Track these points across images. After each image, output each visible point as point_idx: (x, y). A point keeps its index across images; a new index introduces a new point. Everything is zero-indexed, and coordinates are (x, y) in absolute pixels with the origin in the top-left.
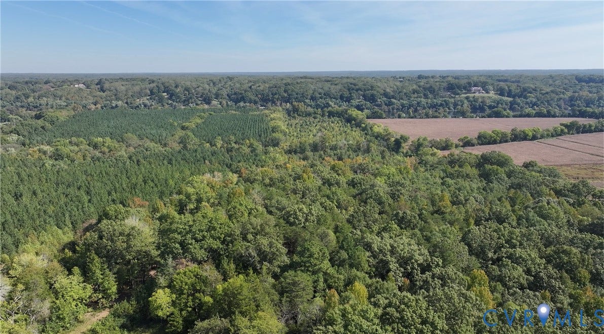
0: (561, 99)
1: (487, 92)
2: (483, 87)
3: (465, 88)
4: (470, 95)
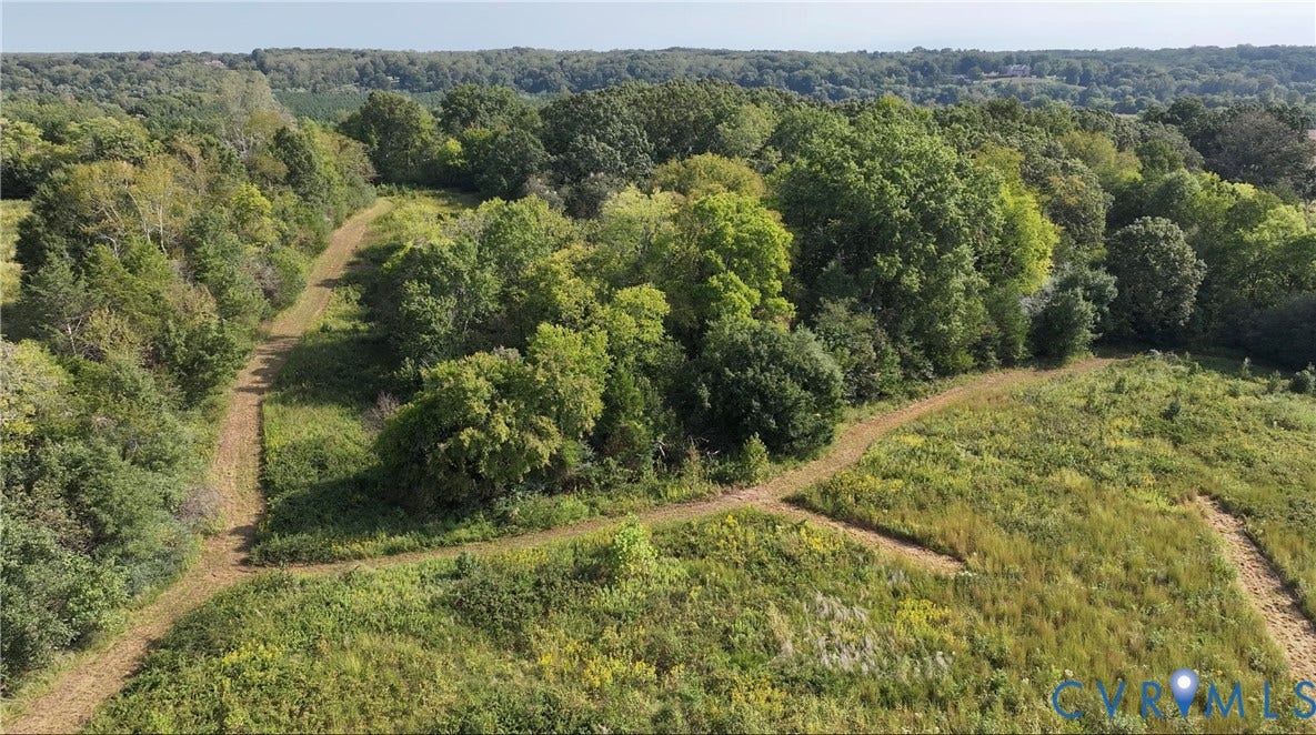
0: (1184, 87)
1: (1040, 76)
2: (1032, 66)
3: (995, 67)
4: (1004, 81)
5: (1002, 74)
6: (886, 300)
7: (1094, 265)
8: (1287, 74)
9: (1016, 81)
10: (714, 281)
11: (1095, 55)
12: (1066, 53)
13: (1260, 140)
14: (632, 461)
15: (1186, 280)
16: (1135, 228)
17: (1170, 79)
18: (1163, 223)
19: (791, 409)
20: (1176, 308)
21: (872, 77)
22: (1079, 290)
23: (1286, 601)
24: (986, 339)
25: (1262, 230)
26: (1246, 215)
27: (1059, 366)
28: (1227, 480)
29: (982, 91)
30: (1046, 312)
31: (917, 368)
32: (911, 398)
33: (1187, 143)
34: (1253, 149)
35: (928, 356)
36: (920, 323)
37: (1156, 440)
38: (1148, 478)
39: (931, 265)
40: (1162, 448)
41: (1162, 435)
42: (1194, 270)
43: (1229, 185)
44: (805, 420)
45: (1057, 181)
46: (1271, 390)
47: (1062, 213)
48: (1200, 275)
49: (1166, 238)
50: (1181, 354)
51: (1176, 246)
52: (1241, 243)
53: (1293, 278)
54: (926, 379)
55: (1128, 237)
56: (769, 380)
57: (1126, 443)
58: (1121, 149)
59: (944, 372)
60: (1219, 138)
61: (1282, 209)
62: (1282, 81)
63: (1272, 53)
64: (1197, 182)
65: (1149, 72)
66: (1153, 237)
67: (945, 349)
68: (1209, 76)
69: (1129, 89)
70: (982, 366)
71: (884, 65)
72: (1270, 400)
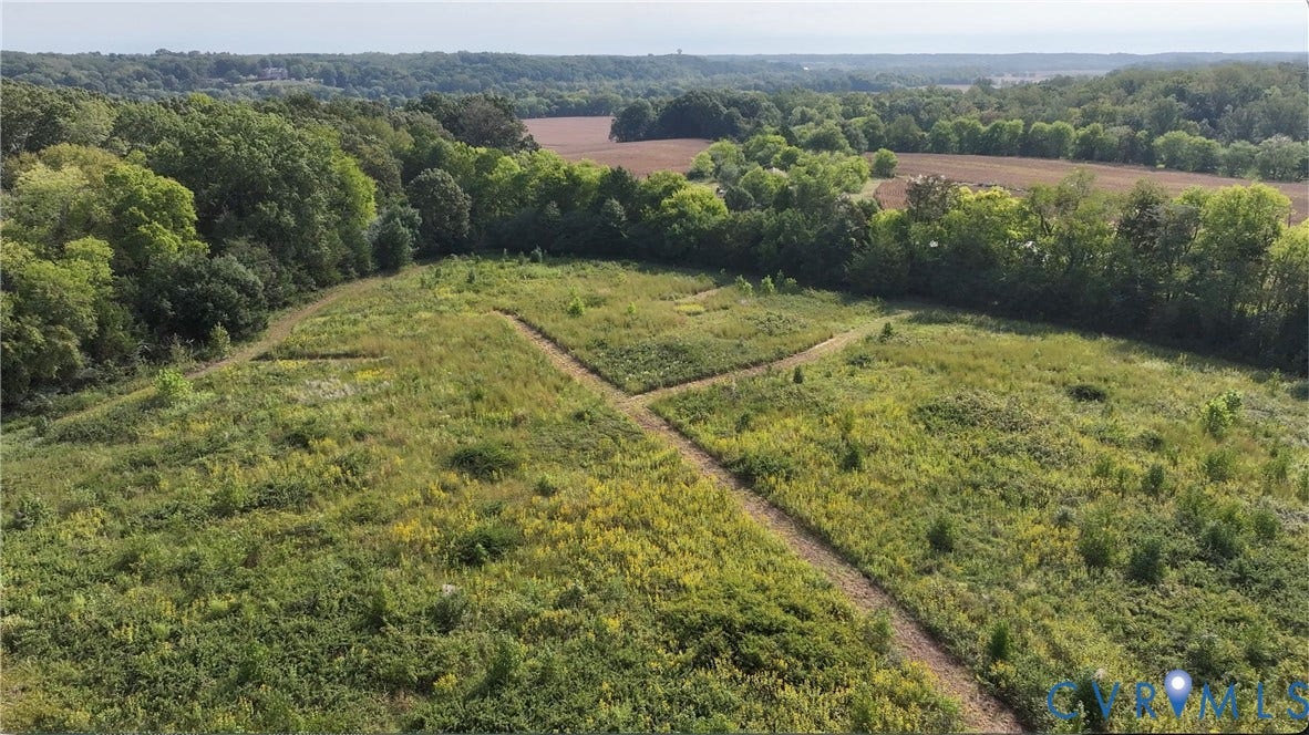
1: (299, 79)
2: (288, 69)
3: (252, 70)
4: (266, 84)
5: (261, 77)
6: (271, 235)
7: (403, 204)
8: (499, 76)
9: (277, 83)
10: (143, 229)
11: (343, 59)
12: (316, 56)
13: (486, 121)
14: (125, 359)
15: (460, 208)
16: (422, 176)
17: (413, 80)
18: (439, 172)
19: (235, 306)
20: (460, 226)
21: (120, 81)
22: (398, 219)
23: (539, 336)
24: (346, 259)
25: (496, 172)
26: (485, 164)
27: (397, 273)
28: (505, 301)
29: (246, 94)
30: (379, 239)
31: (305, 284)
32: (306, 303)
33: (441, 125)
34: (485, 129)
35: (310, 274)
36: (299, 252)
37: (466, 293)
38: (467, 307)
39: (297, 210)
40: (470, 295)
41: (469, 290)
42: (465, 201)
43: (473, 149)
44: (247, 315)
45: (365, 148)
46: (521, 263)
47: (371, 170)
48: (468, 203)
49: (443, 181)
50: (469, 255)
51: (450, 186)
52: (488, 183)
53: (521, 200)
54: (313, 291)
55: (419, 183)
56: (215, 286)
57: (450, 296)
58: (396, 129)
59: (323, 284)
60: (461, 121)
61: (507, 158)
62: (496, 81)
63: (483, 58)
64: (452, 147)
65: (394, 74)
66: (434, 182)
67: (320, 268)
68: (443, 78)
69: (381, 89)
70: (348, 279)
71: (131, 69)
72: (521, 268)
